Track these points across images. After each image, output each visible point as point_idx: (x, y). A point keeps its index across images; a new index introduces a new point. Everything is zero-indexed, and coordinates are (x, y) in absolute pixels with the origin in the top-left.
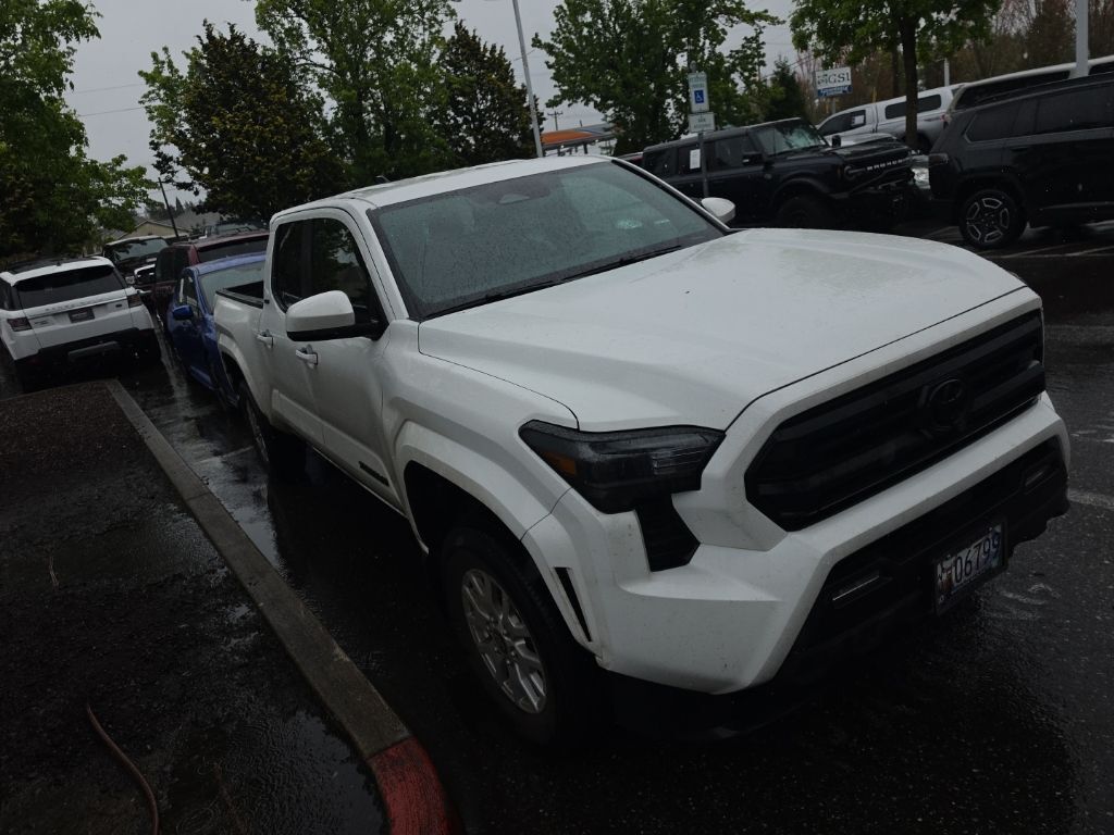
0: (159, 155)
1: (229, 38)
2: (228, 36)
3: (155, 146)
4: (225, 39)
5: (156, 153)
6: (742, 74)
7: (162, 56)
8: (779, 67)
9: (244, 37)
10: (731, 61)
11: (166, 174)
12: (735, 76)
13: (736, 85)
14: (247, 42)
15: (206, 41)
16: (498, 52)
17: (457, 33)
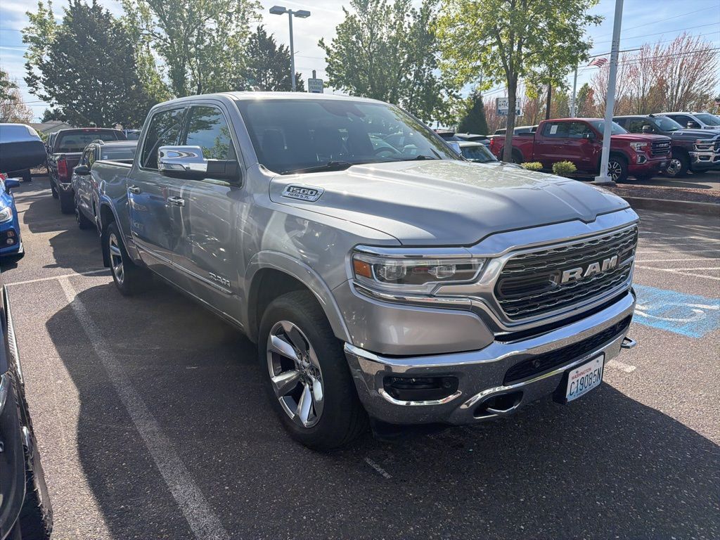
0: (30, 74)
1: (91, 7)
2: (91, 6)
3: (28, 66)
4: (88, 8)
5: (28, 71)
6: (447, 91)
7: (46, 6)
8: (473, 91)
9: (102, 8)
10: (441, 81)
11: (32, 88)
12: (442, 91)
13: (444, 97)
14: (104, 12)
15: (74, 5)
16: (285, 50)
17: (258, 33)
